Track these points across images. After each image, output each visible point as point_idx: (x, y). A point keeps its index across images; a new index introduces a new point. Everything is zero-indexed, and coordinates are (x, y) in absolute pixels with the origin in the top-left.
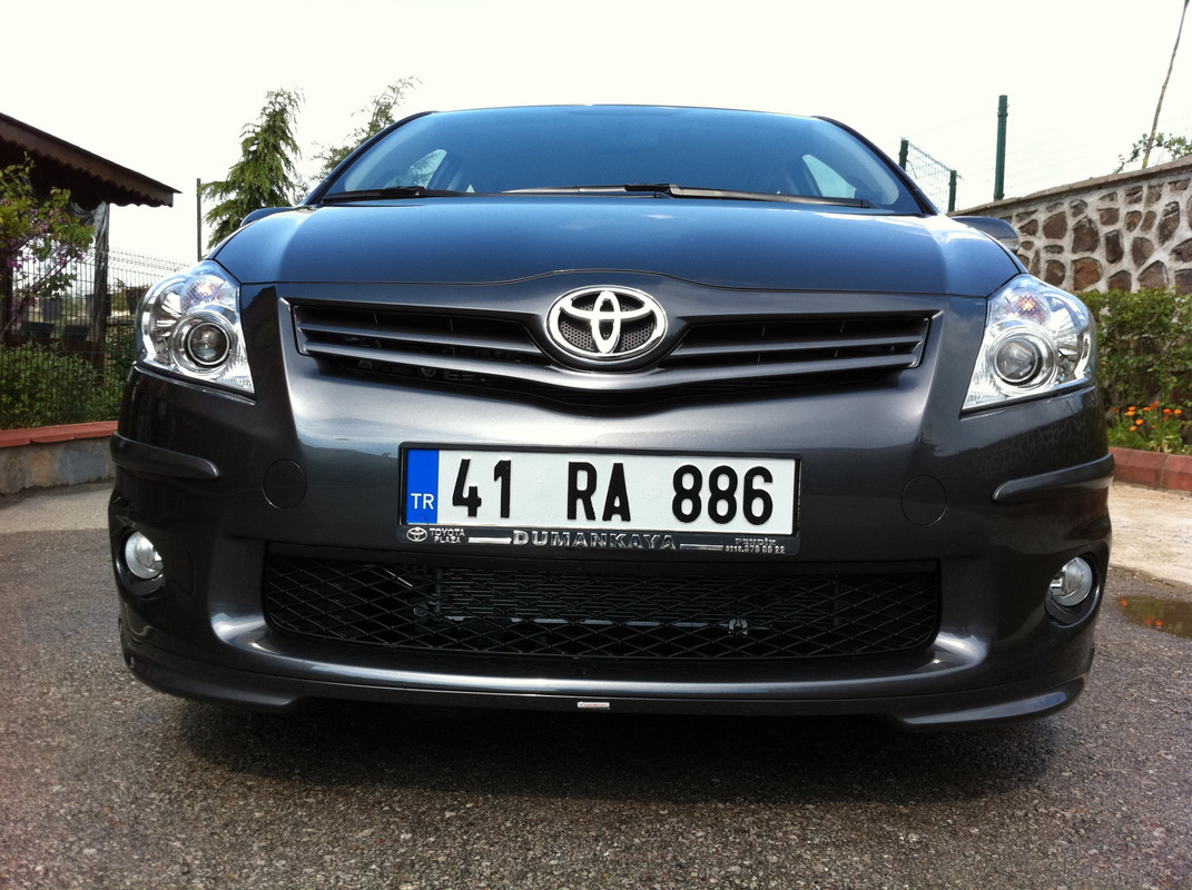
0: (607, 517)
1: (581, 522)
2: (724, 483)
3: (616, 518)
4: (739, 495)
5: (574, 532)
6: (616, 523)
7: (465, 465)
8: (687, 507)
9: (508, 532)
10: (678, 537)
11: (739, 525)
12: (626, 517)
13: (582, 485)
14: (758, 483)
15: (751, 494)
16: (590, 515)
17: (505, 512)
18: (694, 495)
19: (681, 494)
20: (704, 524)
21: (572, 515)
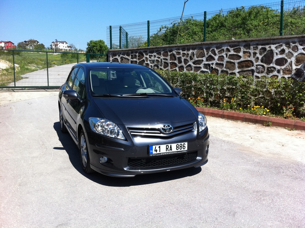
0: (170, 151)
1: (167, 151)
2: (181, 145)
3: (171, 150)
4: (182, 147)
5: (167, 153)
6: (171, 151)
7: (156, 147)
8: (177, 148)
9: (160, 154)
10: (177, 152)
11: (182, 150)
12: (172, 150)
13: (167, 147)
14: (184, 145)
15: (183, 146)
16: (168, 151)
17: (160, 152)
18: (178, 147)
19: (177, 147)
20: (179, 150)
21: (166, 151)
